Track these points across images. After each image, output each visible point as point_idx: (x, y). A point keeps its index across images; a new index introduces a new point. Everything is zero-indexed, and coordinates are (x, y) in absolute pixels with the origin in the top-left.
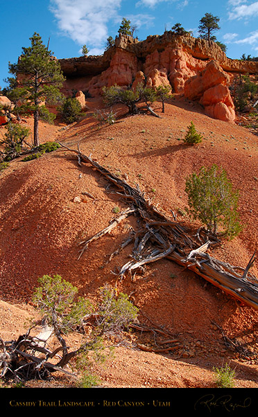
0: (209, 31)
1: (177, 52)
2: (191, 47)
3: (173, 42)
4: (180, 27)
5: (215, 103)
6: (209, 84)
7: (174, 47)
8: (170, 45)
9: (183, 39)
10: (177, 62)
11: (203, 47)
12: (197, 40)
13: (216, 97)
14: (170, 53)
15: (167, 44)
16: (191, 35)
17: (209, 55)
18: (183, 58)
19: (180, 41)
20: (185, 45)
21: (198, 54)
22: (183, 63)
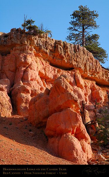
0: (84, 29)
1: (25, 57)
2: (48, 51)
3: (22, 44)
4: (33, 25)
5: (60, 134)
6: (55, 107)
7: (23, 50)
8: (18, 47)
9: (36, 40)
10: (25, 71)
11: (65, 52)
12: (57, 43)
13: (63, 127)
14: (17, 58)
15: (13, 45)
16: (49, 36)
17: (74, 63)
18: (35, 65)
19: (32, 43)
20: (39, 49)
21: (58, 61)
22: (33, 73)
